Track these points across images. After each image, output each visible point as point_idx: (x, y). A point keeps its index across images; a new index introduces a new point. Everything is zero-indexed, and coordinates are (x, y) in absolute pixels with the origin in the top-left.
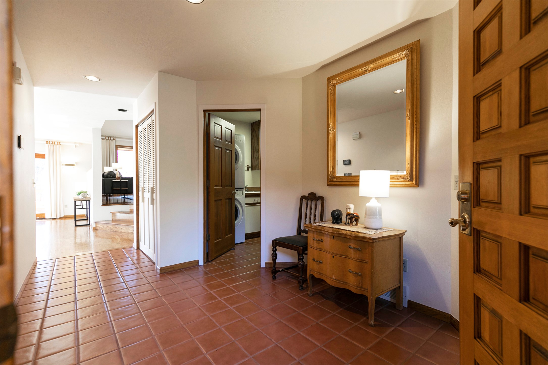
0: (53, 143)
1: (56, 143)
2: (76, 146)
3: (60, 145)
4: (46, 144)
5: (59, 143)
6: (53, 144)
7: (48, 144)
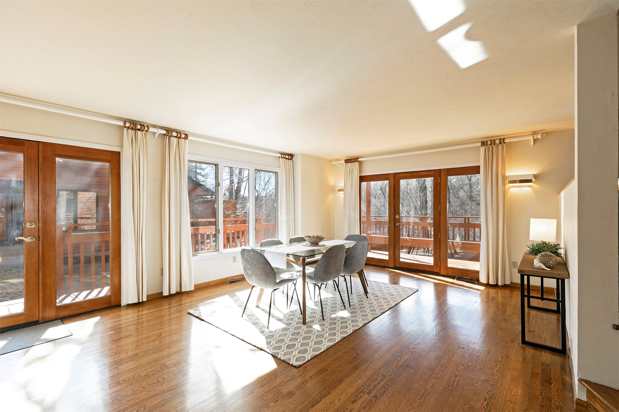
0: (493, 142)
1: (497, 142)
2: (535, 140)
3: (504, 145)
4: (482, 146)
5: (502, 141)
6: (493, 144)
7: (484, 146)
